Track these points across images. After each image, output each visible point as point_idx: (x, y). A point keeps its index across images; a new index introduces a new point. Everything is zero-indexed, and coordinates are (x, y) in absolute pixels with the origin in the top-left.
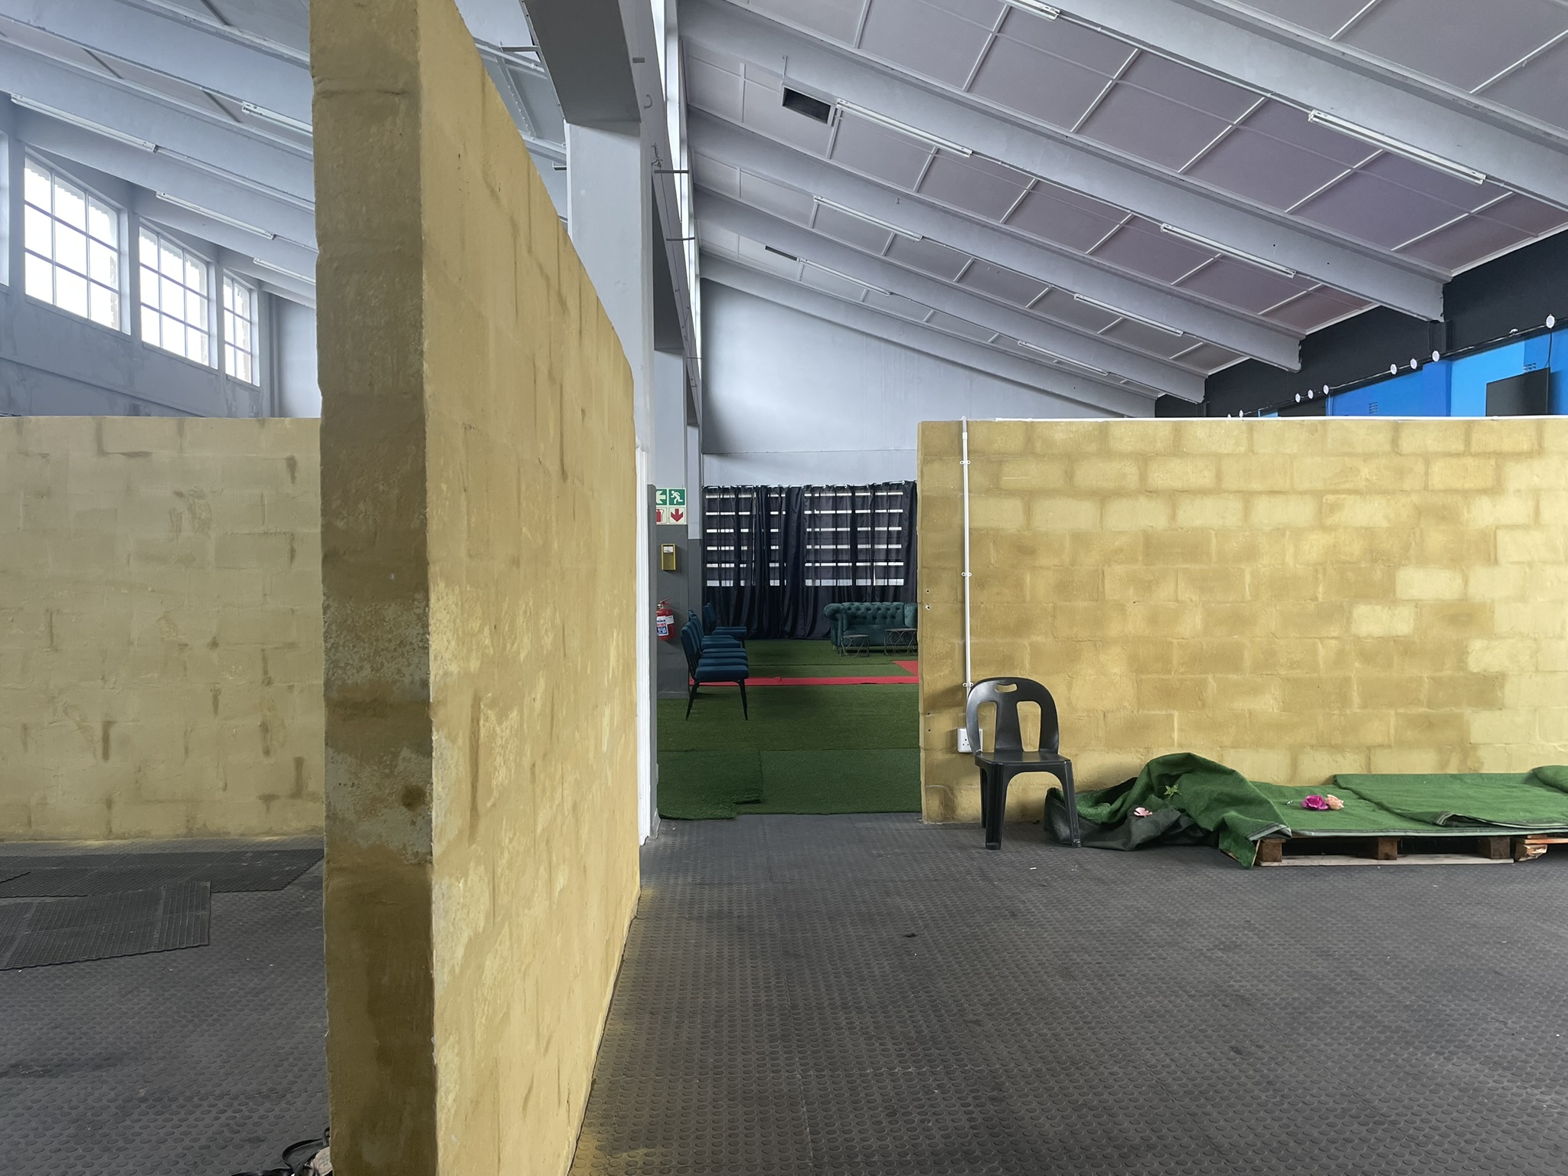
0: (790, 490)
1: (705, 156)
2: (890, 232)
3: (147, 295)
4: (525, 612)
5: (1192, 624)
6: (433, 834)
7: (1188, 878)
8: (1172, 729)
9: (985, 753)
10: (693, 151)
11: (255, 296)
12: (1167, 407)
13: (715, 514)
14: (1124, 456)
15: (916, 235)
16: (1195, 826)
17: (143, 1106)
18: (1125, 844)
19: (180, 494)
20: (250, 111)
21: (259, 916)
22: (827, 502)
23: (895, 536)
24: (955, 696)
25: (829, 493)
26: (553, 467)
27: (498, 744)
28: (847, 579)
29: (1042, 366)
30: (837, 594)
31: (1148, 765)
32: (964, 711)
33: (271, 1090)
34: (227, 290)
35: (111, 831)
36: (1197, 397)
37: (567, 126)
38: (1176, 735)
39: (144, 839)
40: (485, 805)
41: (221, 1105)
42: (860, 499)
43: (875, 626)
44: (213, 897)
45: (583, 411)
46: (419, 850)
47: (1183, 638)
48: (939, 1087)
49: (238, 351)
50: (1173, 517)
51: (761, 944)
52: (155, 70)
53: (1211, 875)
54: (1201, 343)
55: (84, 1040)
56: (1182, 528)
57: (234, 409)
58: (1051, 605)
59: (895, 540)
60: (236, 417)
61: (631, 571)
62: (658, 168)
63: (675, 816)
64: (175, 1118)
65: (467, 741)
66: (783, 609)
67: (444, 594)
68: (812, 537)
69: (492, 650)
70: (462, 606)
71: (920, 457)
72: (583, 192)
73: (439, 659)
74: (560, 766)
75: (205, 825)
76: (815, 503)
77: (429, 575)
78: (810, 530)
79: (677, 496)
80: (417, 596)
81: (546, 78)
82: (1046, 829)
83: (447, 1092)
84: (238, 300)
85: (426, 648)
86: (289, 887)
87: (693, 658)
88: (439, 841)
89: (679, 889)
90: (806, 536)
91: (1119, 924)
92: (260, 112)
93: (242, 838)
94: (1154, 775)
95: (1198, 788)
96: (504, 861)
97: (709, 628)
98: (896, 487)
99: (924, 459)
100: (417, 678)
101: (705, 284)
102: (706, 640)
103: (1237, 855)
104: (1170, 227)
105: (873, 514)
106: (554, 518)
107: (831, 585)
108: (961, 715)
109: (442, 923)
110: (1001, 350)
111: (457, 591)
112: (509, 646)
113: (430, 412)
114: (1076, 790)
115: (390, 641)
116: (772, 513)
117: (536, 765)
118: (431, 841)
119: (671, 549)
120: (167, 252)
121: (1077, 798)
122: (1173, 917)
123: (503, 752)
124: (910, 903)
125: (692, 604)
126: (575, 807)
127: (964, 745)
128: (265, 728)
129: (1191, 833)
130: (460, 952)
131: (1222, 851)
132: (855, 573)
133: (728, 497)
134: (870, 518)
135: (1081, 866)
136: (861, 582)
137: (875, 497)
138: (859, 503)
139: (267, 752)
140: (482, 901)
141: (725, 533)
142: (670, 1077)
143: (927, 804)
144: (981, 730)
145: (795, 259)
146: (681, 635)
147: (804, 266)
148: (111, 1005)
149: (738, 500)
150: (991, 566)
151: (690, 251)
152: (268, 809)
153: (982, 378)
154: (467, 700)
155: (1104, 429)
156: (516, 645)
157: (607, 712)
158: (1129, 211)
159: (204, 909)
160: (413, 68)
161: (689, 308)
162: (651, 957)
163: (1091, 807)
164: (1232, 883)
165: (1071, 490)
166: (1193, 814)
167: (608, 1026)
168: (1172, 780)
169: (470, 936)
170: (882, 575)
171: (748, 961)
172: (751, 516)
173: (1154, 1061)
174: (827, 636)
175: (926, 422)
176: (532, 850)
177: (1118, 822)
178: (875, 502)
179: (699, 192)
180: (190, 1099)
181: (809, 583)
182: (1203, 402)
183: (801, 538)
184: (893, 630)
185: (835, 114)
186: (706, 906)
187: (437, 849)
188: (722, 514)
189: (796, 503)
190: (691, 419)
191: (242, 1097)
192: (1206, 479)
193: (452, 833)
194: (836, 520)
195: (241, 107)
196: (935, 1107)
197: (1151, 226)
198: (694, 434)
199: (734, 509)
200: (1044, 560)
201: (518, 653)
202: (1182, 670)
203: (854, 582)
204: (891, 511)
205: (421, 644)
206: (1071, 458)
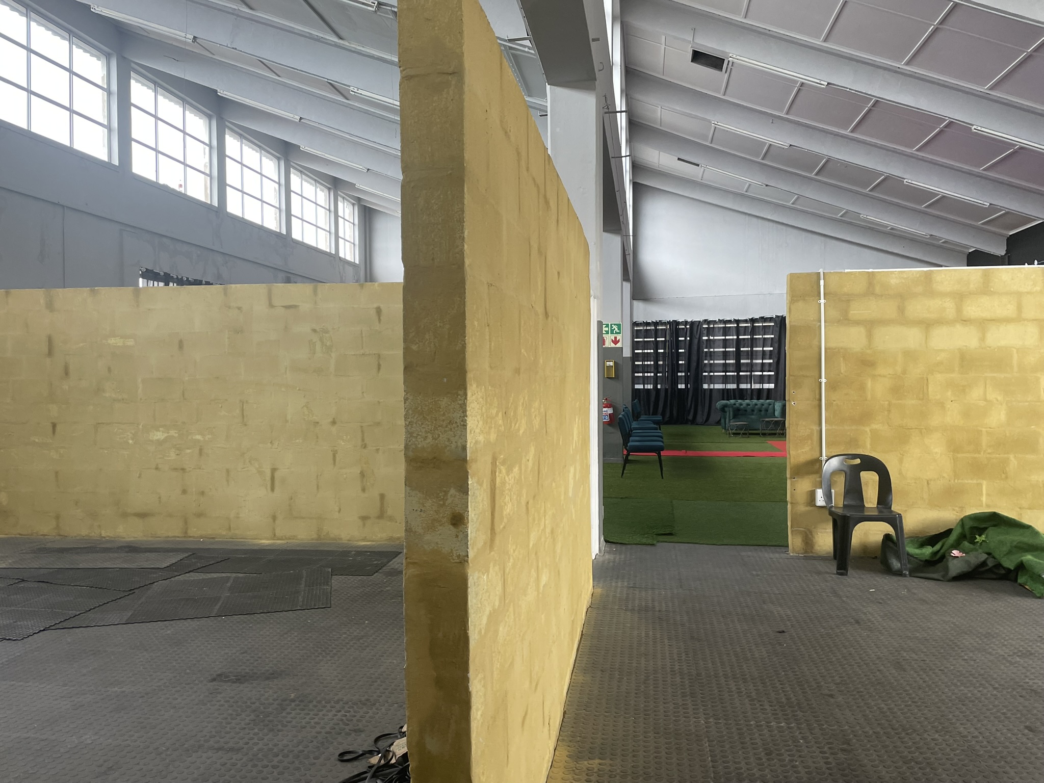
0: (692, 323)
1: (638, 100)
2: (766, 143)
3: (295, 210)
4: (523, 404)
5: (997, 418)
6: (469, 544)
7: (993, 603)
8: (981, 494)
9: (836, 507)
10: (629, 97)
11: (356, 208)
12: (976, 258)
13: (641, 340)
14: (943, 295)
15: (785, 144)
16: (999, 566)
17: (293, 704)
18: (943, 576)
19: (314, 331)
20: (355, 92)
21: (359, 591)
22: (719, 331)
23: (768, 354)
24: (813, 466)
25: (720, 324)
26: (540, 310)
27: (507, 488)
28: (733, 383)
29: (878, 231)
30: (726, 394)
31: (962, 520)
32: (821, 477)
33: (367, 700)
34: (340, 205)
35: (275, 535)
36: (1001, 251)
37: (548, 87)
38: (984, 499)
39: (294, 541)
40: (499, 527)
41: (338, 706)
42: (743, 328)
43: (753, 417)
44: (333, 578)
45: (558, 273)
46: (461, 554)
47: (990, 428)
48: (803, 738)
49: (346, 242)
50: (983, 339)
51: (675, 631)
52: (300, 70)
53: (1012, 602)
54: (1004, 212)
55: (259, 661)
56: (990, 347)
57: (344, 278)
58: (887, 403)
59: (768, 356)
60: (345, 283)
61: (587, 378)
62: (607, 110)
63: (615, 541)
64: (312, 713)
65: (489, 486)
66: (687, 404)
67: (476, 392)
68: (708, 355)
69: (503, 427)
70: (486, 399)
71: (789, 298)
72: (558, 130)
73: (472, 432)
74: (543, 503)
75: (328, 533)
76: (710, 331)
77: (467, 380)
78: (707, 350)
79: (615, 328)
80: (460, 392)
81: (535, 57)
82: (882, 563)
83: (477, 710)
84: (347, 211)
85: (465, 426)
86: (376, 574)
87: (626, 436)
88: (473, 548)
89: (619, 590)
90: (704, 355)
91: (939, 634)
92: (360, 93)
93: (350, 542)
94: (967, 527)
95: (1002, 537)
96: (510, 564)
97: (636, 416)
98: (769, 320)
99: (792, 299)
100: (459, 444)
101: (636, 186)
102: (635, 425)
103: (1033, 588)
104: (979, 128)
105: (752, 339)
106: (540, 343)
107: (722, 388)
108: (818, 479)
109: (474, 601)
110: (849, 222)
111: (483, 390)
112: (513, 425)
113: (468, 276)
114: (905, 536)
115: (443, 420)
116: (680, 339)
117: (529, 503)
118: (468, 548)
119: (611, 364)
120: (306, 183)
121: (906, 542)
122: (981, 630)
123: (509, 494)
124: (779, 609)
125: (624, 400)
126: (552, 532)
127: (820, 501)
128: (362, 474)
129: (996, 571)
130: (484, 620)
131: (1020, 585)
132: (738, 380)
133: (650, 328)
134: (750, 342)
135: (909, 590)
136: (743, 386)
137: (753, 327)
138: (742, 331)
139: (364, 490)
140: (497, 589)
141: (647, 353)
142: (615, 714)
143: (793, 541)
144: (833, 491)
145: (698, 165)
146: (618, 421)
147: (704, 170)
148: (275, 641)
149: (656, 330)
150: (841, 375)
151: (626, 164)
152: (364, 525)
153: (834, 242)
154: (489, 459)
155: (928, 275)
156: (517, 425)
157: (572, 470)
158: (947, 118)
159: (327, 585)
160: (460, 57)
161: (625, 202)
162: (601, 633)
163: (917, 548)
164: (1028, 608)
165: (903, 319)
166: (997, 556)
167: (573, 677)
168: (981, 531)
169: (490, 611)
170: (758, 381)
171: (666, 641)
172: (665, 341)
173: (966, 733)
174: (718, 423)
175: (793, 273)
176: (527, 558)
177: (937, 562)
178: (754, 331)
179: (633, 124)
180: (320, 702)
181: (705, 386)
182: (1005, 254)
183: (700, 356)
184: (767, 419)
185: (728, 64)
186: (637, 602)
187: (471, 554)
188: (645, 340)
189: (697, 332)
190: (625, 277)
191: (350, 703)
192: (1009, 310)
193: (480, 544)
194: (725, 343)
195: (350, 90)
196: (800, 752)
197: (965, 129)
198: (627, 286)
199: (653, 336)
200: (881, 370)
201: (519, 430)
202: (989, 451)
203: (738, 386)
204: (766, 336)
205: (462, 423)
206: (902, 297)
